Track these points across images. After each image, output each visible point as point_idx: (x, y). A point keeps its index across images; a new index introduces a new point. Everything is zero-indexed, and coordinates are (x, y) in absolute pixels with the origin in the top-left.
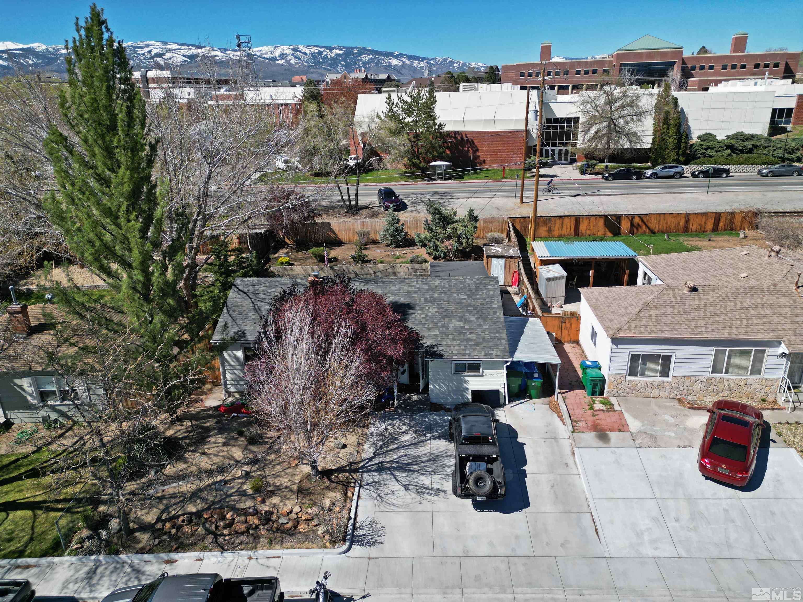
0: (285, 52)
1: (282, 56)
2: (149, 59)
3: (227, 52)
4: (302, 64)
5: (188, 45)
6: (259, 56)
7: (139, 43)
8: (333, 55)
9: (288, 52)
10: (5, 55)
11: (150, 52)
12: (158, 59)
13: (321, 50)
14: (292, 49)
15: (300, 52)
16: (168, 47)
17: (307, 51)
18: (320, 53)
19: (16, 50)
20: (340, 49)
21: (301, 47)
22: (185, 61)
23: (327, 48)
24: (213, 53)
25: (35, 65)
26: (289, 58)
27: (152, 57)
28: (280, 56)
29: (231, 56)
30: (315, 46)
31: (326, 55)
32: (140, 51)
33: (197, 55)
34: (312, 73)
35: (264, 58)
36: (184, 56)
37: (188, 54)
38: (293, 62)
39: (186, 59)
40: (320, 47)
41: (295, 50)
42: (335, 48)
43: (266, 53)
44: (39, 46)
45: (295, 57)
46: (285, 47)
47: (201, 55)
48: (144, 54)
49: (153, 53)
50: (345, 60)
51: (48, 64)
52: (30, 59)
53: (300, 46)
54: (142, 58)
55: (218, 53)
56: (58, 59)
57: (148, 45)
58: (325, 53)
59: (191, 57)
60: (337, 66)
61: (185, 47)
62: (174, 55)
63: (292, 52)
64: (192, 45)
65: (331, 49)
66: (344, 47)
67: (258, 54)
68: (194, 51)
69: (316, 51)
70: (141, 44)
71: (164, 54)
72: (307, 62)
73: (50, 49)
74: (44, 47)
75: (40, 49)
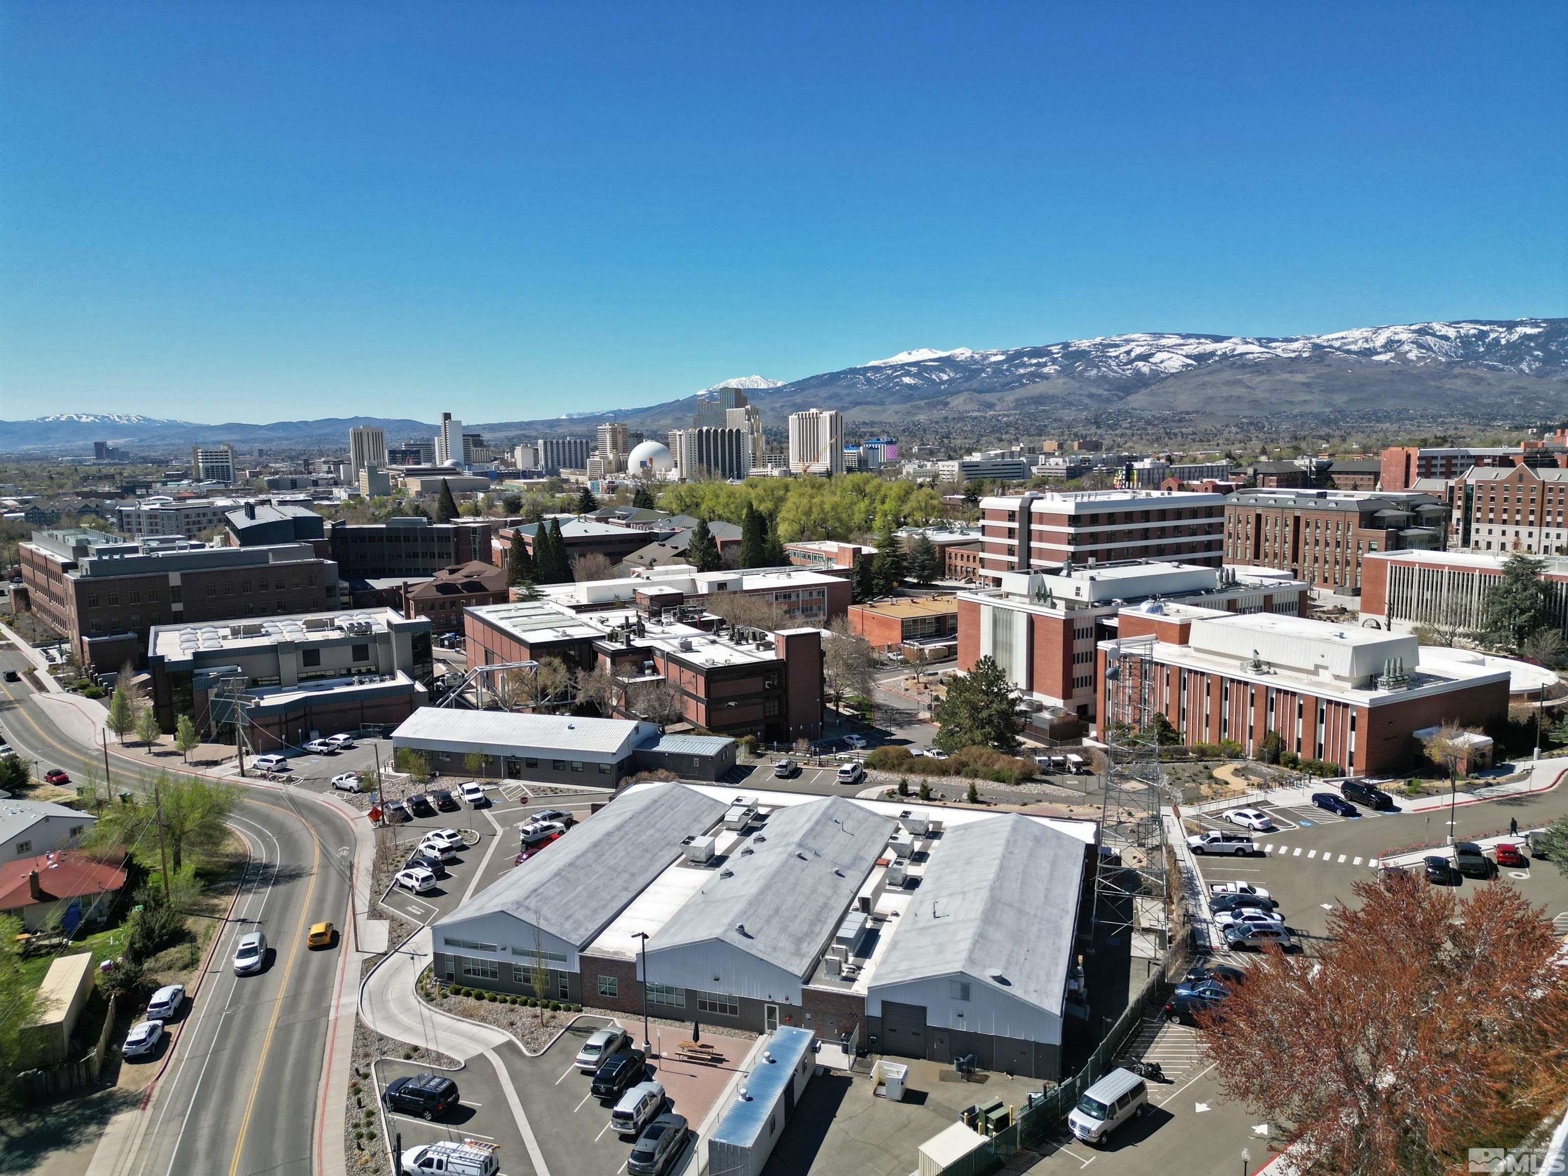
0: (1397, 338)
1: (1390, 345)
2: (1125, 364)
3: (1273, 345)
4: (1435, 360)
5: (1198, 337)
6: (1338, 349)
7: (1114, 338)
8: (1514, 337)
9: (1404, 337)
10: (914, 370)
11: (1128, 353)
12: (1140, 364)
13: (1484, 328)
14: (1414, 331)
15: (1434, 335)
16: (1163, 342)
17: (1451, 333)
18: (1482, 335)
19: (931, 360)
20: (1535, 324)
21: (1436, 326)
22: (1188, 365)
23: (1500, 324)
24: (1241, 349)
25: (951, 381)
26: (1406, 348)
27: (1131, 362)
28: (1383, 346)
29: (1279, 352)
30: (1471, 322)
31: (1497, 340)
32: (1113, 352)
33: (1213, 354)
34: (1456, 377)
35: (1349, 352)
36: (1187, 356)
37: (1195, 352)
38: (1412, 356)
39: (1190, 361)
40: (1484, 324)
41: (1422, 332)
42: (1522, 323)
43: (1355, 342)
44: (962, 353)
45: (1420, 346)
46: (1399, 329)
47: (1219, 353)
48: (1117, 357)
49: (1133, 354)
50: (1542, 347)
51: (967, 379)
52: (945, 372)
53: (1434, 324)
54: (1113, 363)
55: (1255, 348)
56: (983, 370)
57: (1128, 341)
58: (1493, 336)
59: (1200, 358)
60: (1522, 359)
61: (1192, 341)
62: (1171, 355)
63: (1413, 336)
64: (1206, 337)
65: (1510, 326)
66: (1545, 321)
67: (1337, 344)
68: (1210, 346)
69: (1472, 332)
70: (1117, 339)
71: (1151, 355)
72: (1446, 354)
73: (977, 356)
74: (968, 353)
75: (962, 358)
